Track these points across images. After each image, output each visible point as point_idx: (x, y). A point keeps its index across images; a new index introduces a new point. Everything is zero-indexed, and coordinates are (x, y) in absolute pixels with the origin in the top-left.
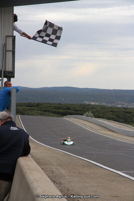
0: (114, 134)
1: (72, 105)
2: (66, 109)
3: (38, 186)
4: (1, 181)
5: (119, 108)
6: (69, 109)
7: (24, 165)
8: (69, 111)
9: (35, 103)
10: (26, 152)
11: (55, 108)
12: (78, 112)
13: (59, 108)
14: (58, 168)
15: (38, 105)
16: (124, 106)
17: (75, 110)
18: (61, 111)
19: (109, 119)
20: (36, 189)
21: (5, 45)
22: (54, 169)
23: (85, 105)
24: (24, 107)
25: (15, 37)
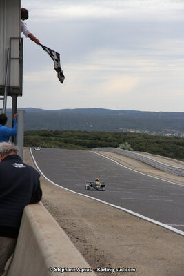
0: (161, 173)
1: (102, 133)
2: (95, 139)
3: (50, 245)
4: (1, 238)
5: (167, 138)
6: (99, 139)
7: (33, 215)
8: (99, 142)
9: (52, 131)
10: (36, 197)
11: (80, 137)
12: (112, 143)
13: (85, 137)
14: (83, 219)
15: (56, 134)
16: (174, 135)
17: (106, 141)
18: (88, 141)
19: (153, 152)
20: (46, 248)
21: (9, 51)
22: (77, 222)
23: (121, 134)
24: (36, 136)
25: (22, 39)
